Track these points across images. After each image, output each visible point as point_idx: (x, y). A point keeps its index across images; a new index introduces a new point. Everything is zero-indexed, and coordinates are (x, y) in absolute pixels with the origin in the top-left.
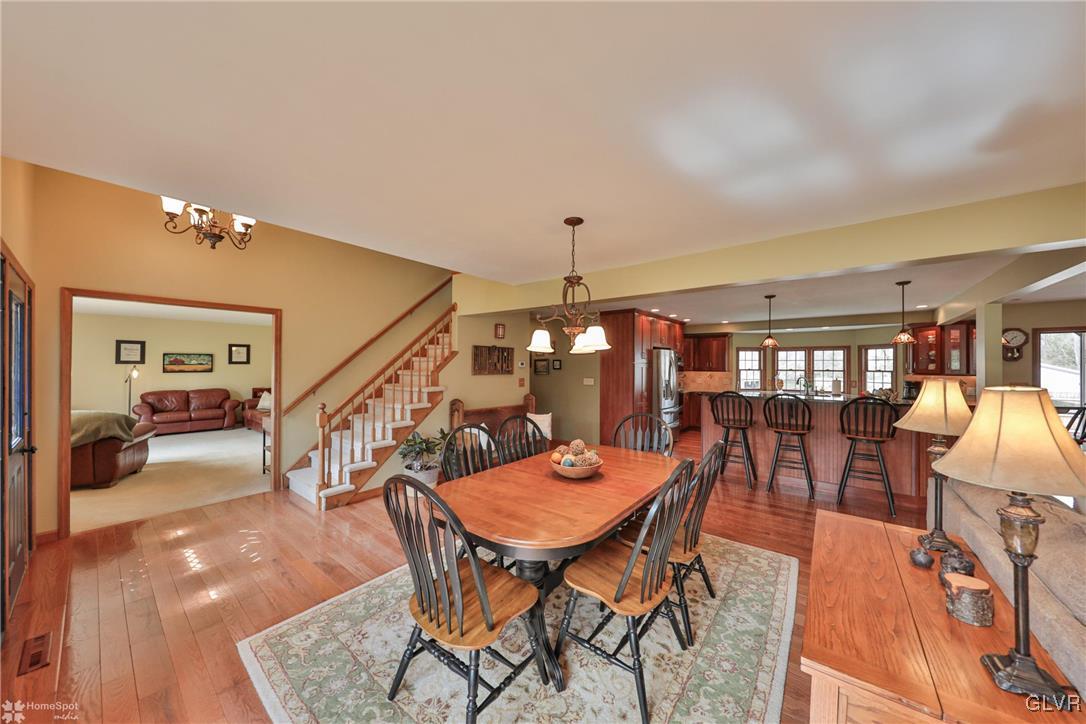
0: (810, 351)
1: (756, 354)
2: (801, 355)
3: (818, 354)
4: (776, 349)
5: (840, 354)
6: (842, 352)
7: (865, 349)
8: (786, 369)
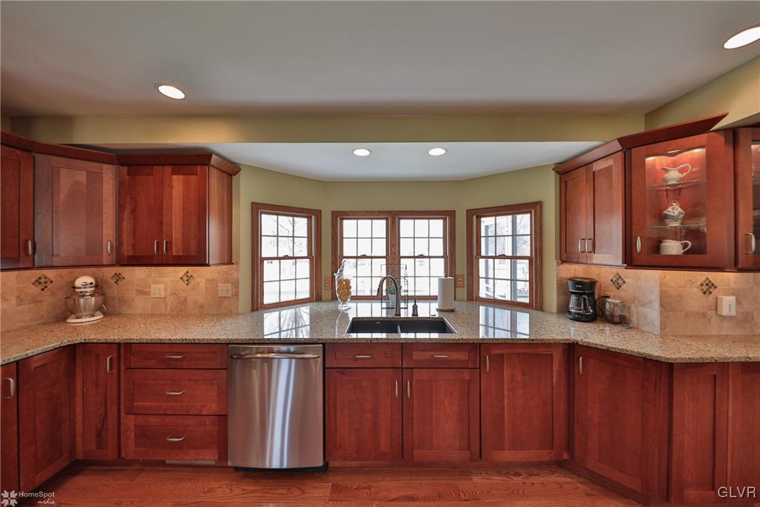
0: (393, 219)
1: (302, 224)
2: (380, 226)
3: (406, 226)
4: (339, 216)
5: (437, 226)
6: (441, 221)
7: (477, 217)
8: (355, 255)
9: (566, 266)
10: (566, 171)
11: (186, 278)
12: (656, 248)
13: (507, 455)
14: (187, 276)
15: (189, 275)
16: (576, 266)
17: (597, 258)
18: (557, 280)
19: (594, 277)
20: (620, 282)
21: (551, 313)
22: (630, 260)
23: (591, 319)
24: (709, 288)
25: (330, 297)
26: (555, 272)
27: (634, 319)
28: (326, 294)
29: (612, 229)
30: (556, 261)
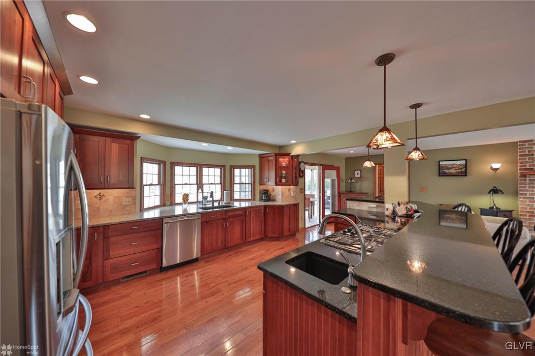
0: (200, 167)
2: (193, 170)
3: (205, 170)
4: (173, 164)
5: (218, 172)
6: (219, 169)
7: (233, 169)
8: (181, 183)
9: (261, 186)
10: (261, 157)
11: (99, 197)
12: (281, 181)
13: (252, 239)
14: (100, 195)
15: (101, 195)
16: (263, 186)
17: (269, 183)
18: (259, 191)
19: (268, 189)
20: (274, 190)
21: (257, 200)
22: (276, 184)
23: (268, 201)
24: (289, 190)
25: (169, 204)
26: (259, 188)
27: (276, 199)
28: (168, 202)
29: (272, 175)
30: (258, 185)
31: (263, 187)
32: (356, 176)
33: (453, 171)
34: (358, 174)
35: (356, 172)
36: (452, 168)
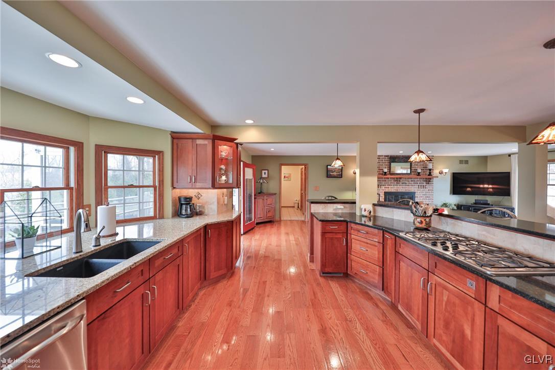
7: (105, 152)
9: (175, 190)
16: (180, 190)
18: (172, 199)
20: (199, 196)
21: (168, 218)
22: (213, 186)
26: (170, 194)
27: (206, 211)
30: (171, 188)
31: (179, 192)
32: (264, 176)
33: (335, 174)
34: (265, 173)
35: (263, 172)
36: (335, 171)
